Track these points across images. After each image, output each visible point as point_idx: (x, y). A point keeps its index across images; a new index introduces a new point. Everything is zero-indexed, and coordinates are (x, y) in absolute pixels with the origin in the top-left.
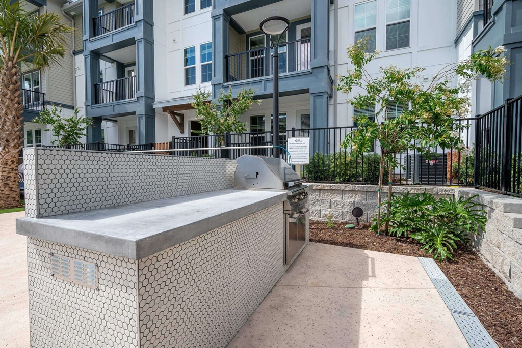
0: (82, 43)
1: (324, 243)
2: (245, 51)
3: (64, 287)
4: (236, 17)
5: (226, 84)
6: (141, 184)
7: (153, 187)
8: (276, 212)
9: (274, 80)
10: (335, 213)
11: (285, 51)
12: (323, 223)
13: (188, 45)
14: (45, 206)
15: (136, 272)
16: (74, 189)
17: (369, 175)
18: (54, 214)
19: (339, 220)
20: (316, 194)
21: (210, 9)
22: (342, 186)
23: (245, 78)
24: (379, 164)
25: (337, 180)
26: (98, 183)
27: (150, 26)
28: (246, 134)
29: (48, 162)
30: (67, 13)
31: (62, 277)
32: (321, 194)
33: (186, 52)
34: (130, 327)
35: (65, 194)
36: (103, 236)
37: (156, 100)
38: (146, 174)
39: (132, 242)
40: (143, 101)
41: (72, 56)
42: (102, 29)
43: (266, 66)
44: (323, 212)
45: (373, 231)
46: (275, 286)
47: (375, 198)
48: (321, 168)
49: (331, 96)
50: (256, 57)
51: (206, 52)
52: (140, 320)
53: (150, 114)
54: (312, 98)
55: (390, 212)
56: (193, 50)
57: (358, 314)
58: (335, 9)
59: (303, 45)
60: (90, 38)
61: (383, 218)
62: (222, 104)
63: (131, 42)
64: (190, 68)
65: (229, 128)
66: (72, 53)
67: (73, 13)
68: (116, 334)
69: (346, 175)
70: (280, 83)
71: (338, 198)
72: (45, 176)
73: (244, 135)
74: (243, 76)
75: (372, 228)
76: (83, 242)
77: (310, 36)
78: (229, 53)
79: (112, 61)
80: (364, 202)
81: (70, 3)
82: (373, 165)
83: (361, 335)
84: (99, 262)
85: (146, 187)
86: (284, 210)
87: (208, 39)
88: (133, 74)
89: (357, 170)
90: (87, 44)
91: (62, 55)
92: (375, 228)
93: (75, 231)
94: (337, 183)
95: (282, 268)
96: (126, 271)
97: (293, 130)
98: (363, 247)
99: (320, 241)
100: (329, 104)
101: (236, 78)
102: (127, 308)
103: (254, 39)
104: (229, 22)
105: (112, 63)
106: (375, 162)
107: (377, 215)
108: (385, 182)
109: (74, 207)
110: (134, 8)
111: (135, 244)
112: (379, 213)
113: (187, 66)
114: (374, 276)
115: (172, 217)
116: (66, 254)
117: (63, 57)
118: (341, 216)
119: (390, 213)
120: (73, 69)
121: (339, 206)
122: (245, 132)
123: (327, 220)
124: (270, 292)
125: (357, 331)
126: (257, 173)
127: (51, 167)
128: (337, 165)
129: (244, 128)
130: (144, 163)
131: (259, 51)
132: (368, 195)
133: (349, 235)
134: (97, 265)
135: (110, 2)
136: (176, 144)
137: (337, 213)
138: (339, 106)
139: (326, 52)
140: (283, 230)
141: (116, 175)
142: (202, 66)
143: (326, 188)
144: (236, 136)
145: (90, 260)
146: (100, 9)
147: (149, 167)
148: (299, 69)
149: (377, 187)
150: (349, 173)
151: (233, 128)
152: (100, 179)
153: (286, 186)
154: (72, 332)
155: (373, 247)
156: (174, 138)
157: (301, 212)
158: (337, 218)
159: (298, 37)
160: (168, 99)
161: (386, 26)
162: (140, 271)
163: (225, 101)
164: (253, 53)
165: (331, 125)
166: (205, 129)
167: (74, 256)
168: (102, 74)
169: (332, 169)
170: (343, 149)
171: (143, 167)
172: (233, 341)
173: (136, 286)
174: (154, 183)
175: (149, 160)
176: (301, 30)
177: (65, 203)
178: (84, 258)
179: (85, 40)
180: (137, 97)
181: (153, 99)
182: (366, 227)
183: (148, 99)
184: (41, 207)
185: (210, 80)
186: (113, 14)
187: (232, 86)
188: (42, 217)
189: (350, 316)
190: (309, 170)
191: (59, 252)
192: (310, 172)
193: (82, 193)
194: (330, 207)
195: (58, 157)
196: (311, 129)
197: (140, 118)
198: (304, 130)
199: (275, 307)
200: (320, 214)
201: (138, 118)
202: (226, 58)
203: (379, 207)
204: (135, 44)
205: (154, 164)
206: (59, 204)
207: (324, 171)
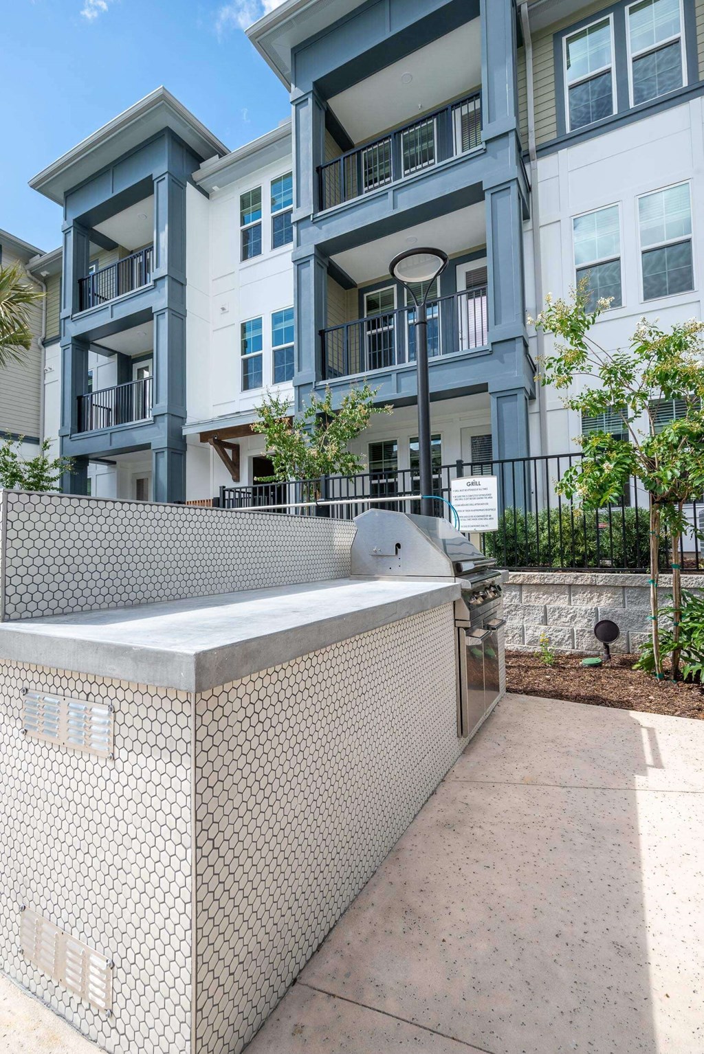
0: (58, 324)
1: (537, 695)
2: (356, 319)
3: (45, 755)
4: (338, 259)
5: (321, 383)
6: (180, 564)
7: (200, 569)
8: (440, 623)
9: (419, 370)
10: (555, 634)
11: (435, 315)
12: (531, 656)
13: (248, 316)
14: (16, 599)
15: (191, 720)
16: (64, 569)
17: (625, 553)
18: (29, 615)
19: (567, 649)
20: (514, 593)
21: (290, 246)
22: (569, 577)
23: (358, 370)
24: (647, 528)
25: (557, 563)
26: (105, 560)
27: (180, 286)
28: (363, 476)
29: (24, 516)
30: (35, 274)
31: (43, 737)
32: (524, 595)
33: (244, 328)
34: (176, 837)
35: (49, 578)
36: (129, 649)
37: (189, 421)
38: (189, 544)
39: (188, 655)
40: (164, 424)
41: (40, 349)
42: (96, 297)
43: (399, 347)
44: (530, 632)
45: (644, 672)
46: (443, 781)
47: (642, 600)
48: (521, 540)
49: (531, 397)
50: (380, 330)
51: (283, 326)
52: (196, 820)
53: (178, 448)
54: (493, 401)
55: (681, 629)
56: (257, 324)
57: (634, 845)
58: (533, 229)
59: (471, 302)
60: (73, 313)
61: (665, 643)
62: (314, 422)
63: (146, 316)
64: (251, 358)
65: (327, 466)
66: (39, 342)
67: (44, 274)
68: (146, 852)
69: (574, 552)
70: (432, 375)
71: (562, 602)
72: (17, 544)
73: (359, 480)
74: (353, 366)
75: (641, 663)
76: (90, 662)
77: (485, 282)
78: (326, 324)
79: (110, 352)
80: (619, 610)
81: (41, 255)
82: (634, 531)
83: (645, 890)
84: (116, 702)
85: (189, 570)
86: (455, 620)
87: (288, 302)
88: (146, 374)
89: (598, 543)
90: (67, 326)
91: (26, 345)
92: (649, 664)
93: (75, 640)
94: (556, 570)
95: (454, 744)
96: (171, 717)
97: (460, 465)
98: (626, 705)
99: (527, 693)
100: (530, 411)
101: (341, 370)
102: (171, 795)
103: (373, 297)
104: (325, 269)
105: (109, 356)
106: (637, 525)
107: (650, 636)
108: (665, 568)
109: (63, 603)
110: (152, 256)
111: (193, 659)
112: (656, 630)
113: (245, 354)
114: (658, 764)
115: (249, 620)
116: (53, 689)
117: (28, 349)
118: (570, 641)
119: (680, 631)
120: (40, 371)
121: (563, 619)
122: (362, 472)
123: (538, 649)
124: (434, 793)
125: (638, 882)
126: (398, 546)
127: (29, 526)
128: (554, 533)
129: (357, 464)
130: (186, 524)
131: (385, 318)
132: (626, 595)
133: (592, 679)
134: (112, 709)
135: (109, 251)
136: (226, 501)
137: (561, 633)
138: (549, 416)
139: (520, 311)
140: (454, 663)
141: (137, 544)
142: (275, 352)
143: (535, 581)
144: (344, 481)
145: (99, 699)
146: (93, 263)
147: (195, 531)
148: (464, 348)
149: (646, 578)
150: (582, 549)
151: (337, 466)
152: (109, 552)
153: (458, 570)
154: (58, 847)
155: (648, 704)
156: (223, 490)
157: (488, 627)
158: (560, 644)
159: (461, 285)
160: (210, 418)
161: (641, 253)
162: (199, 718)
163: (319, 415)
164: (374, 321)
165: (535, 452)
166: (282, 471)
167: (68, 692)
168: (91, 378)
169: (545, 542)
170: (566, 501)
171: (183, 531)
172: (364, 891)
173: (191, 748)
174: (203, 563)
175: (195, 518)
176: (467, 273)
177: (48, 596)
178: (88, 695)
179: (65, 319)
180: (155, 417)
181: (183, 419)
182: (627, 664)
183: (175, 419)
184: (7, 602)
185: (289, 378)
186: (114, 270)
187: (333, 386)
188: (9, 620)
189: (616, 848)
190: (496, 545)
191: (39, 686)
192: (497, 550)
193: (78, 577)
194: (545, 621)
195: (40, 508)
196: (496, 462)
197: (159, 455)
198: (481, 464)
199: (447, 825)
200: (522, 635)
201: (154, 455)
202: (321, 334)
203: (655, 618)
204: (153, 319)
205: (204, 525)
206: (37, 597)
207: (527, 547)
